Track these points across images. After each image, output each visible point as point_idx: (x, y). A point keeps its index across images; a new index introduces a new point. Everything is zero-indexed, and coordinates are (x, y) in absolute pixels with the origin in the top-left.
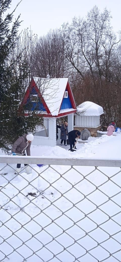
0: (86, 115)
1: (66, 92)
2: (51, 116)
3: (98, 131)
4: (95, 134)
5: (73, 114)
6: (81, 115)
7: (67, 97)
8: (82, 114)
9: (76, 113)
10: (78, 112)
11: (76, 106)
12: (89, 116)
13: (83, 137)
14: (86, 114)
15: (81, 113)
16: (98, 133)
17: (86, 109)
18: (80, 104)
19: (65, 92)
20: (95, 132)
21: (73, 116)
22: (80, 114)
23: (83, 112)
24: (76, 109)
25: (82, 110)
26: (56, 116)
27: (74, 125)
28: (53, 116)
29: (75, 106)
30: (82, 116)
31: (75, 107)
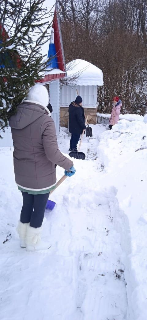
0: (80, 85)
3: (98, 114)
4: (94, 119)
5: (58, 82)
6: (70, 85)
7: (53, 42)
8: (72, 82)
12: (83, 86)
14: (80, 83)
16: (100, 117)
17: (80, 72)
20: (94, 115)
21: (59, 86)
22: (68, 82)
23: (74, 78)
25: (73, 75)
30: (72, 86)
31: (64, 67)
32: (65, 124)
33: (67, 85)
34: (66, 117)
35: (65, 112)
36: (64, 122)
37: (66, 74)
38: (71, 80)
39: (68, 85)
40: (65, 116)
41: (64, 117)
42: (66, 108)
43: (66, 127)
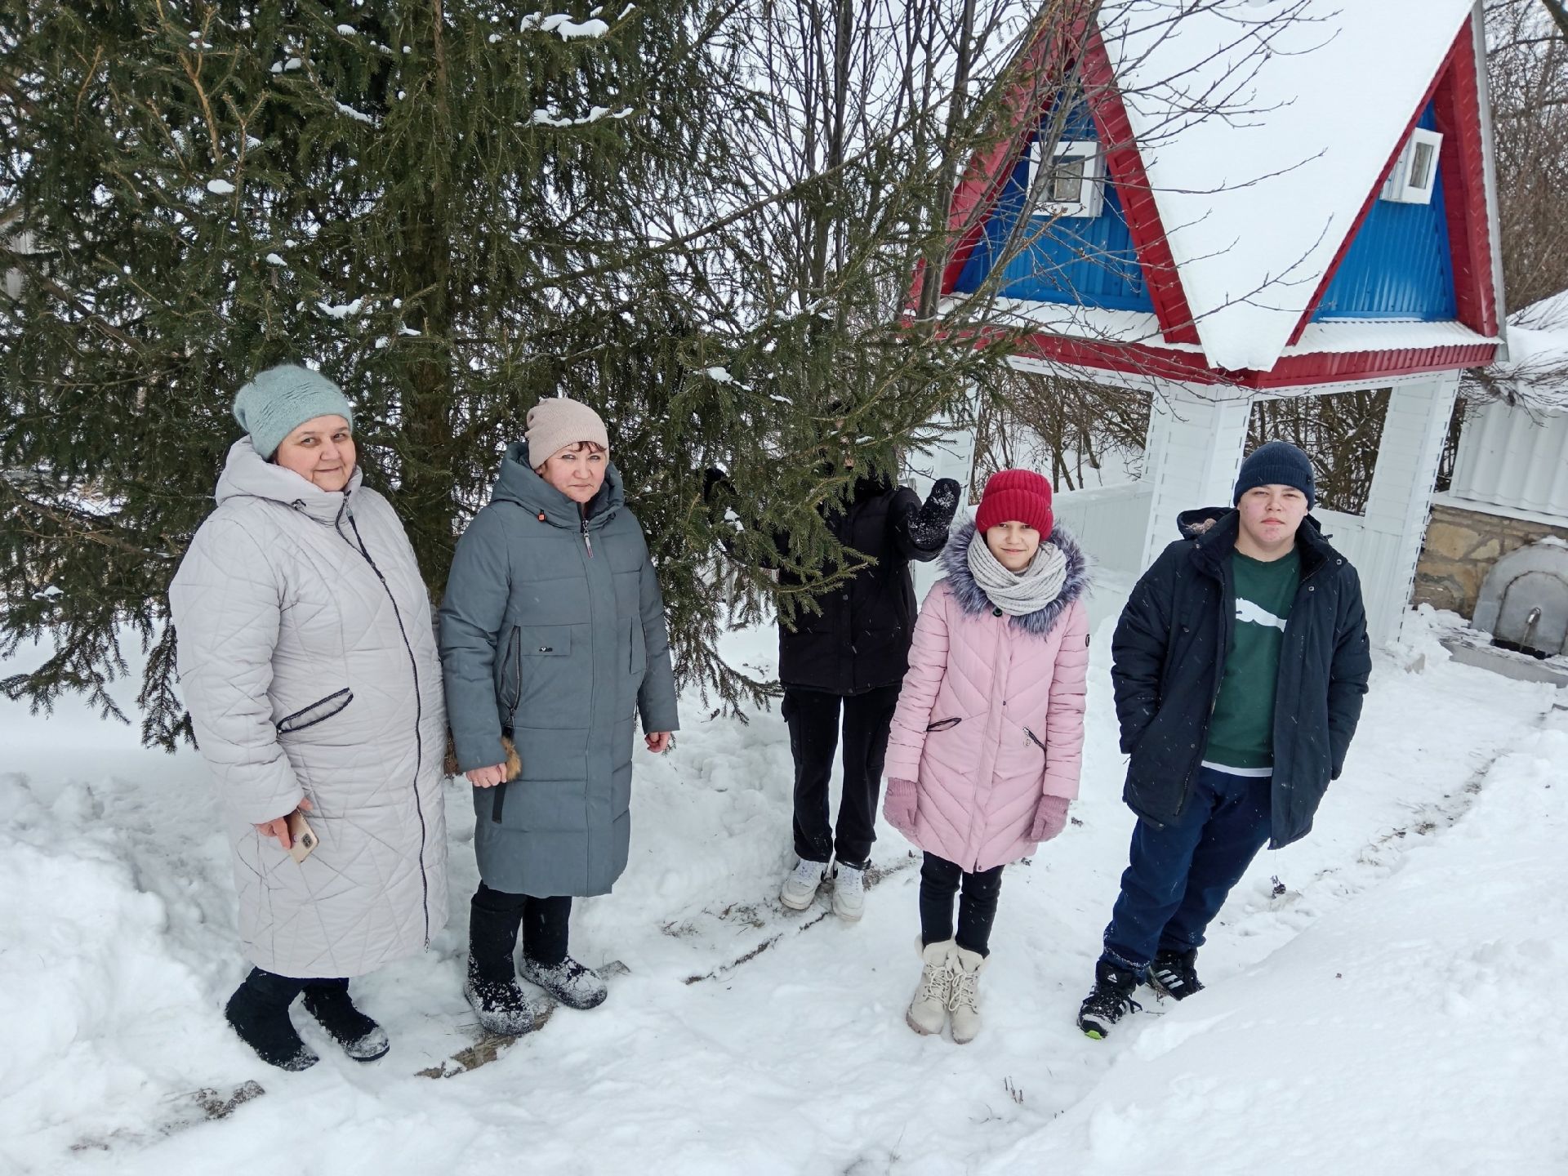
1: (1422, 135)
2: (1195, 369)
5: (1447, 385)
6: (1531, 404)
7: (1423, 196)
8: (1546, 391)
9: (1488, 382)
10: (1509, 367)
11: (1499, 307)
13: (1510, 609)
15: (1541, 378)
18: (1546, 296)
19: (1407, 135)
21: (1452, 402)
22: (1522, 387)
24: (1495, 330)
26: (1247, 378)
27: (1443, 484)
28: (1221, 371)
29: (1492, 302)
30: (1541, 413)
31: (1493, 314)
32: (1462, 600)
33: (1511, 400)
34: (1475, 562)
35: (1475, 537)
36: (1460, 588)
37: (1506, 346)
38: (1538, 379)
39: (1518, 401)
40: (1474, 556)
41: (1466, 559)
42: (1487, 519)
43: (1463, 616)
